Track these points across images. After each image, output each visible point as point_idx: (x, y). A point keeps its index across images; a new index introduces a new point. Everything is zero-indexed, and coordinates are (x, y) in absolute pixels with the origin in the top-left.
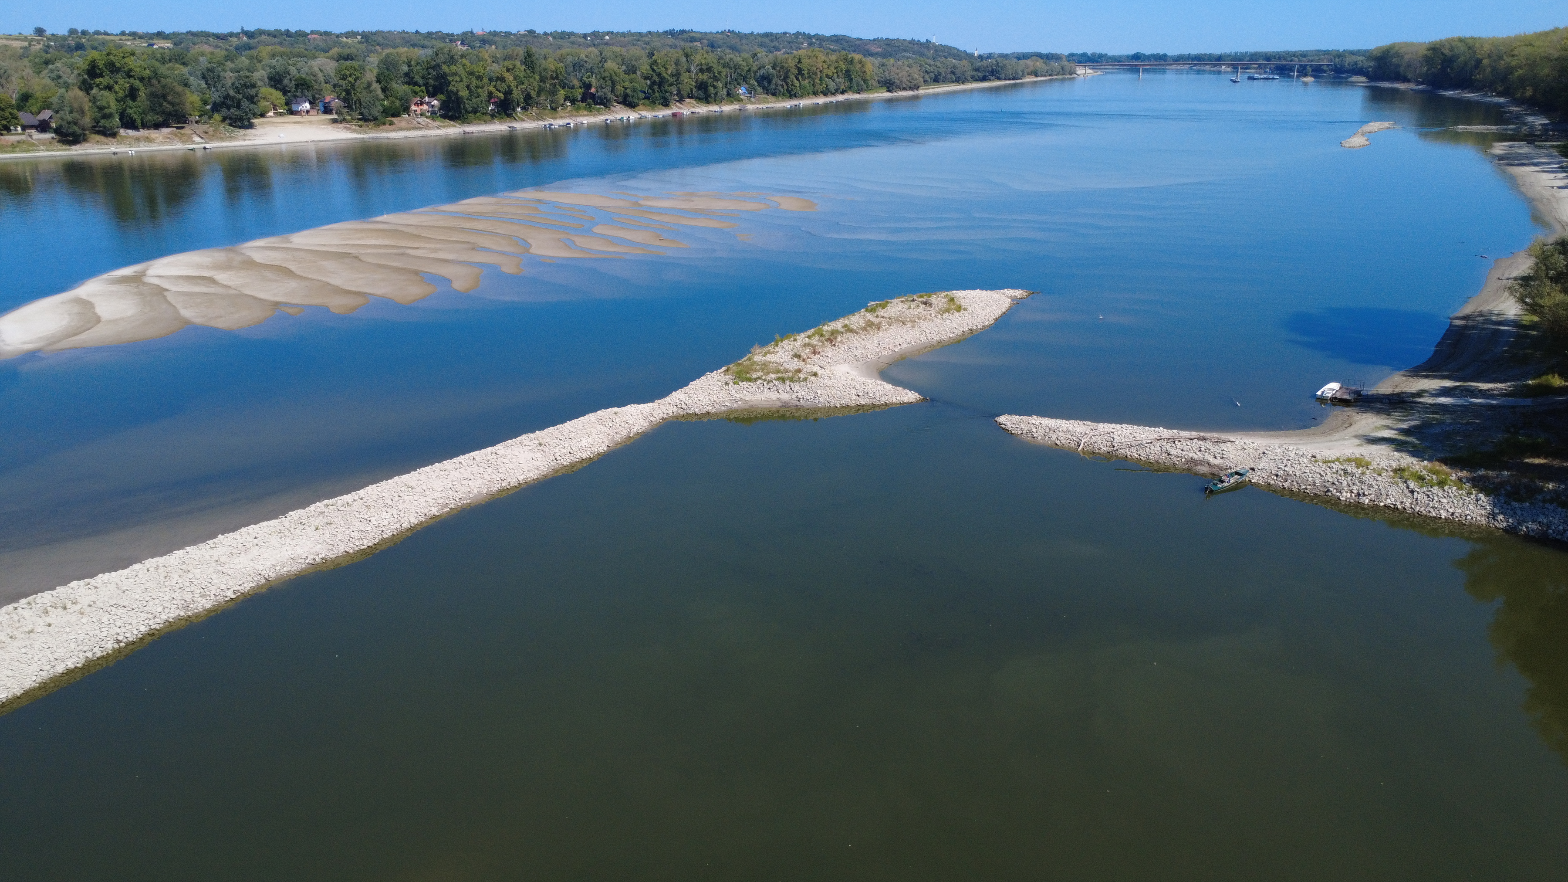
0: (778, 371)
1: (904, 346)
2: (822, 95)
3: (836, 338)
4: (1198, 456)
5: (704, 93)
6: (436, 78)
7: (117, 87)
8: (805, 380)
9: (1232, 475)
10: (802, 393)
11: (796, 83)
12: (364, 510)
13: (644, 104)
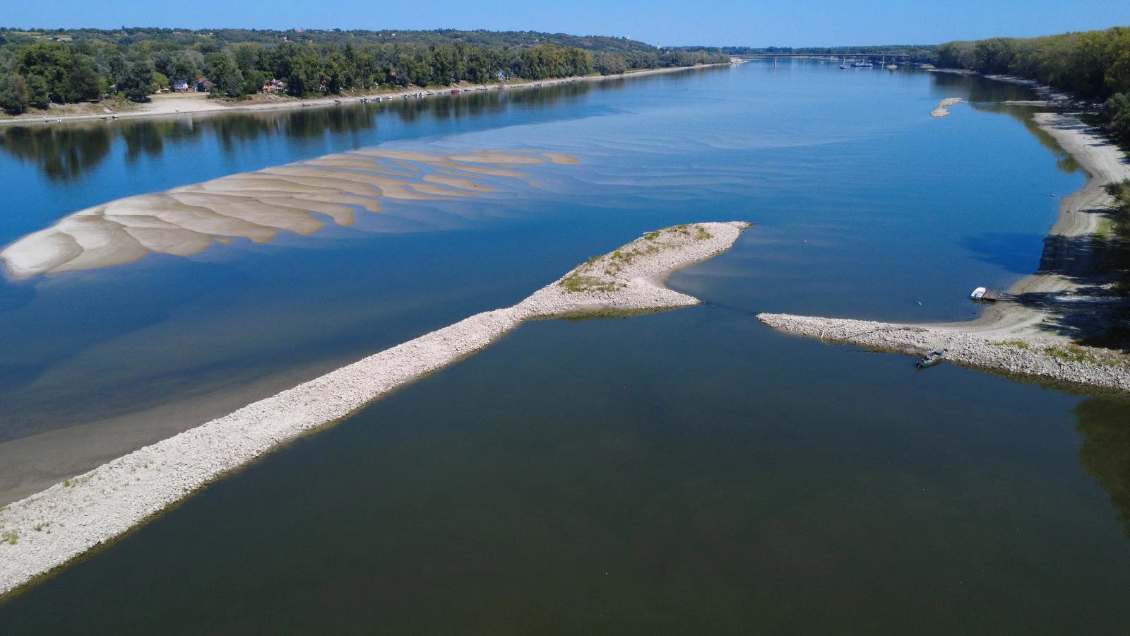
0: (598, 284)
1: (676, 264)
2: (556, 78)
3: (630, 259)
4: (906, 341)
5: (474, 77)
6: (279, 66)
7: (47, 73)
8: (618, 289)
9: (932, 354)
10: (617, 299)
11: (538, 69)
12: (336, 390)
13: (431, 84)
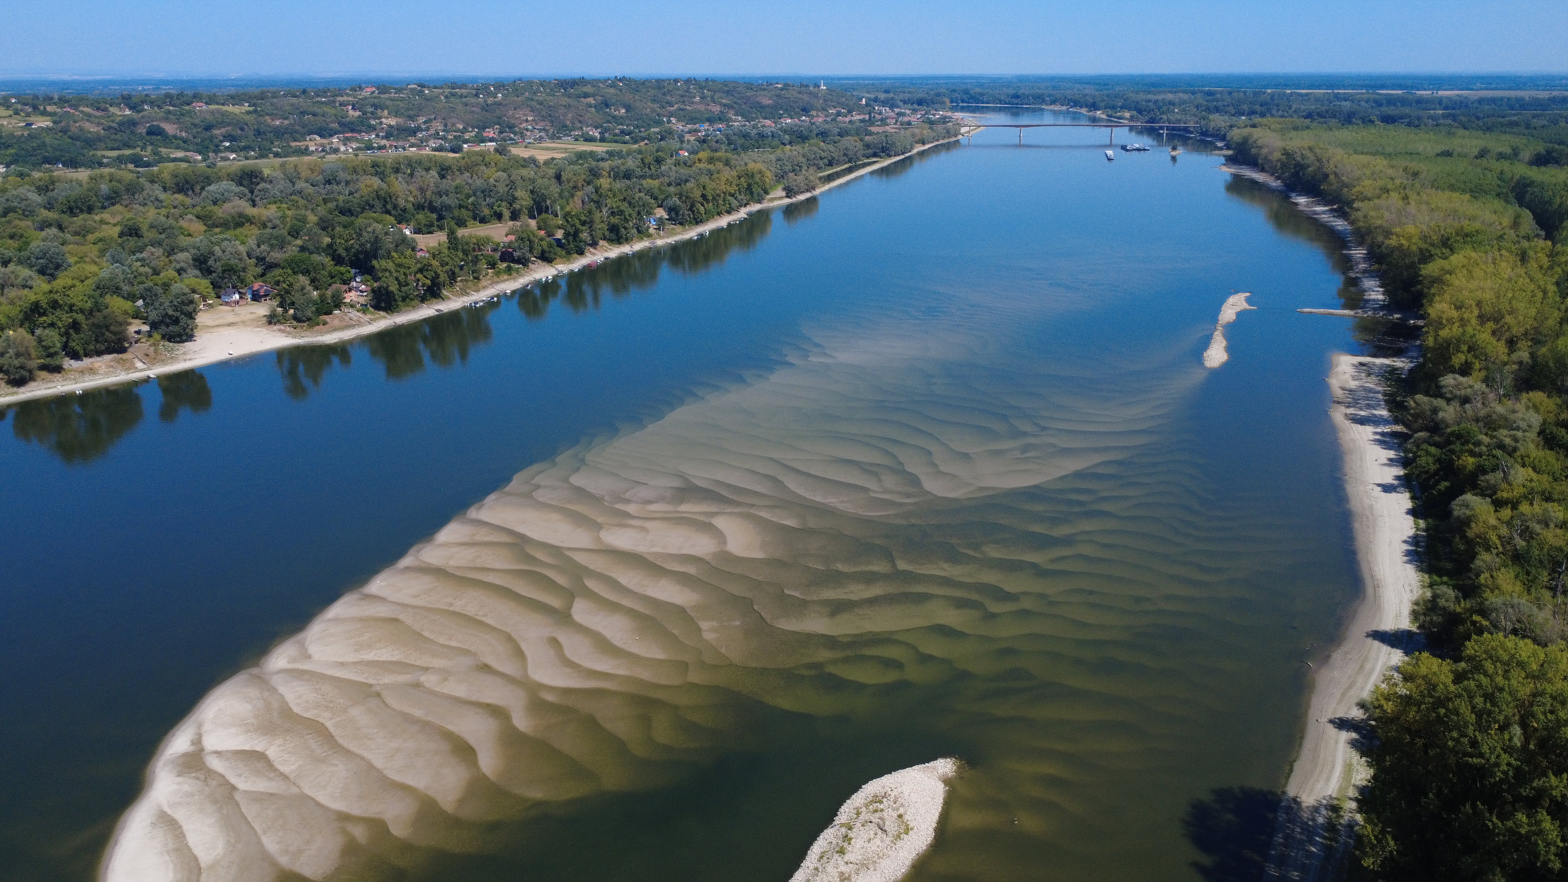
2: (725, 214)
5: (616, 236)
7: (60, 324)
11: (702, 208)
13: (560, 257)
